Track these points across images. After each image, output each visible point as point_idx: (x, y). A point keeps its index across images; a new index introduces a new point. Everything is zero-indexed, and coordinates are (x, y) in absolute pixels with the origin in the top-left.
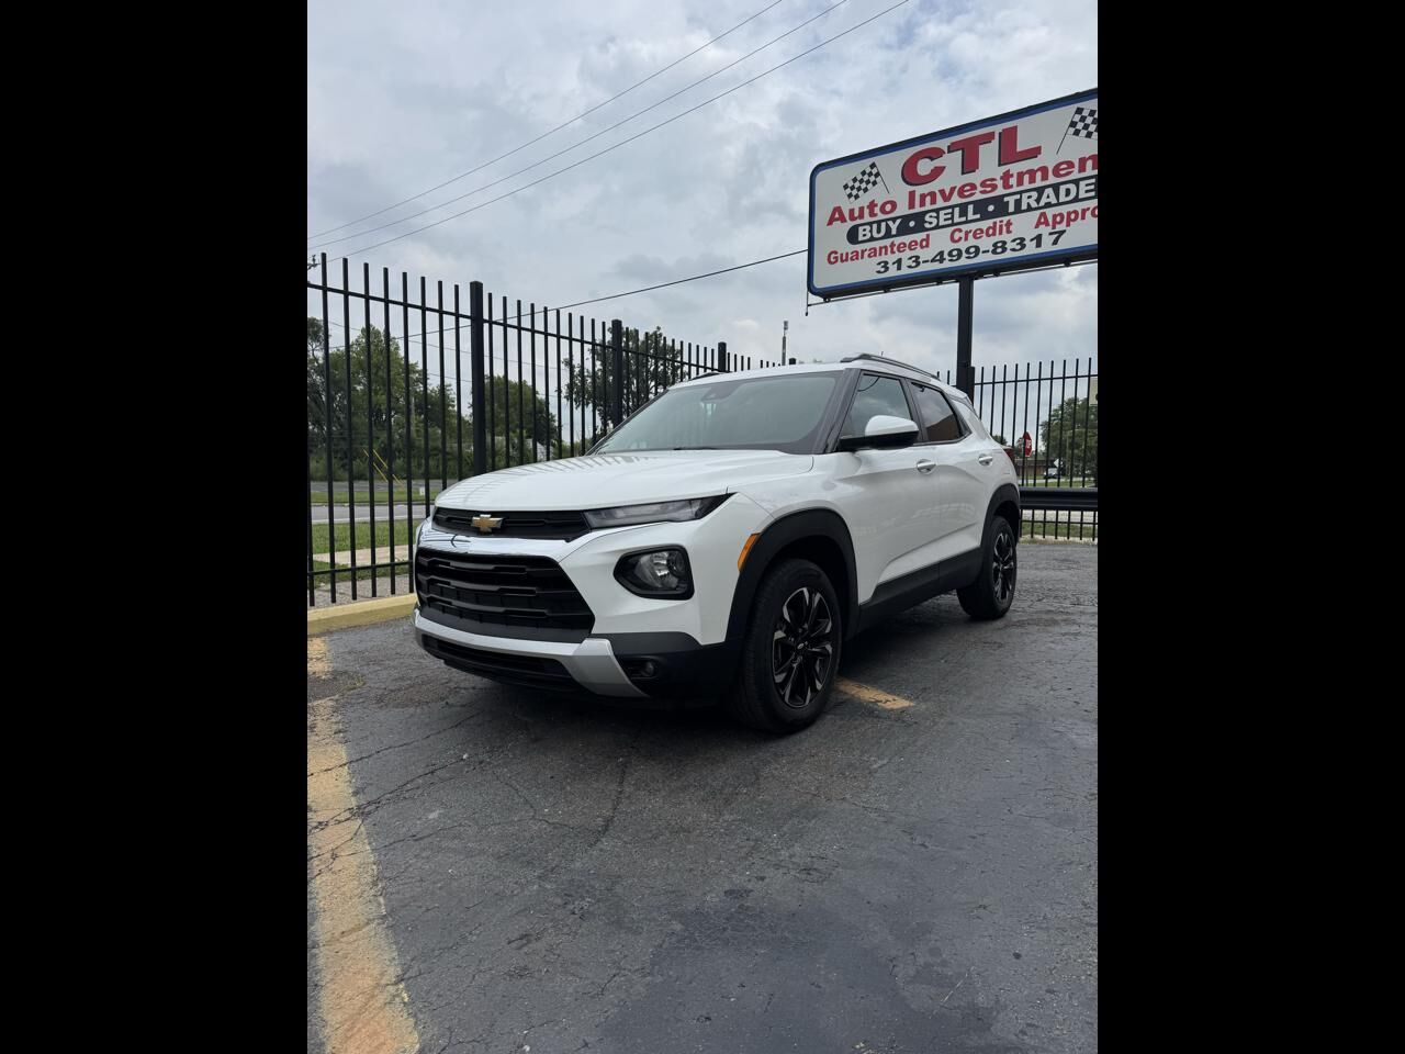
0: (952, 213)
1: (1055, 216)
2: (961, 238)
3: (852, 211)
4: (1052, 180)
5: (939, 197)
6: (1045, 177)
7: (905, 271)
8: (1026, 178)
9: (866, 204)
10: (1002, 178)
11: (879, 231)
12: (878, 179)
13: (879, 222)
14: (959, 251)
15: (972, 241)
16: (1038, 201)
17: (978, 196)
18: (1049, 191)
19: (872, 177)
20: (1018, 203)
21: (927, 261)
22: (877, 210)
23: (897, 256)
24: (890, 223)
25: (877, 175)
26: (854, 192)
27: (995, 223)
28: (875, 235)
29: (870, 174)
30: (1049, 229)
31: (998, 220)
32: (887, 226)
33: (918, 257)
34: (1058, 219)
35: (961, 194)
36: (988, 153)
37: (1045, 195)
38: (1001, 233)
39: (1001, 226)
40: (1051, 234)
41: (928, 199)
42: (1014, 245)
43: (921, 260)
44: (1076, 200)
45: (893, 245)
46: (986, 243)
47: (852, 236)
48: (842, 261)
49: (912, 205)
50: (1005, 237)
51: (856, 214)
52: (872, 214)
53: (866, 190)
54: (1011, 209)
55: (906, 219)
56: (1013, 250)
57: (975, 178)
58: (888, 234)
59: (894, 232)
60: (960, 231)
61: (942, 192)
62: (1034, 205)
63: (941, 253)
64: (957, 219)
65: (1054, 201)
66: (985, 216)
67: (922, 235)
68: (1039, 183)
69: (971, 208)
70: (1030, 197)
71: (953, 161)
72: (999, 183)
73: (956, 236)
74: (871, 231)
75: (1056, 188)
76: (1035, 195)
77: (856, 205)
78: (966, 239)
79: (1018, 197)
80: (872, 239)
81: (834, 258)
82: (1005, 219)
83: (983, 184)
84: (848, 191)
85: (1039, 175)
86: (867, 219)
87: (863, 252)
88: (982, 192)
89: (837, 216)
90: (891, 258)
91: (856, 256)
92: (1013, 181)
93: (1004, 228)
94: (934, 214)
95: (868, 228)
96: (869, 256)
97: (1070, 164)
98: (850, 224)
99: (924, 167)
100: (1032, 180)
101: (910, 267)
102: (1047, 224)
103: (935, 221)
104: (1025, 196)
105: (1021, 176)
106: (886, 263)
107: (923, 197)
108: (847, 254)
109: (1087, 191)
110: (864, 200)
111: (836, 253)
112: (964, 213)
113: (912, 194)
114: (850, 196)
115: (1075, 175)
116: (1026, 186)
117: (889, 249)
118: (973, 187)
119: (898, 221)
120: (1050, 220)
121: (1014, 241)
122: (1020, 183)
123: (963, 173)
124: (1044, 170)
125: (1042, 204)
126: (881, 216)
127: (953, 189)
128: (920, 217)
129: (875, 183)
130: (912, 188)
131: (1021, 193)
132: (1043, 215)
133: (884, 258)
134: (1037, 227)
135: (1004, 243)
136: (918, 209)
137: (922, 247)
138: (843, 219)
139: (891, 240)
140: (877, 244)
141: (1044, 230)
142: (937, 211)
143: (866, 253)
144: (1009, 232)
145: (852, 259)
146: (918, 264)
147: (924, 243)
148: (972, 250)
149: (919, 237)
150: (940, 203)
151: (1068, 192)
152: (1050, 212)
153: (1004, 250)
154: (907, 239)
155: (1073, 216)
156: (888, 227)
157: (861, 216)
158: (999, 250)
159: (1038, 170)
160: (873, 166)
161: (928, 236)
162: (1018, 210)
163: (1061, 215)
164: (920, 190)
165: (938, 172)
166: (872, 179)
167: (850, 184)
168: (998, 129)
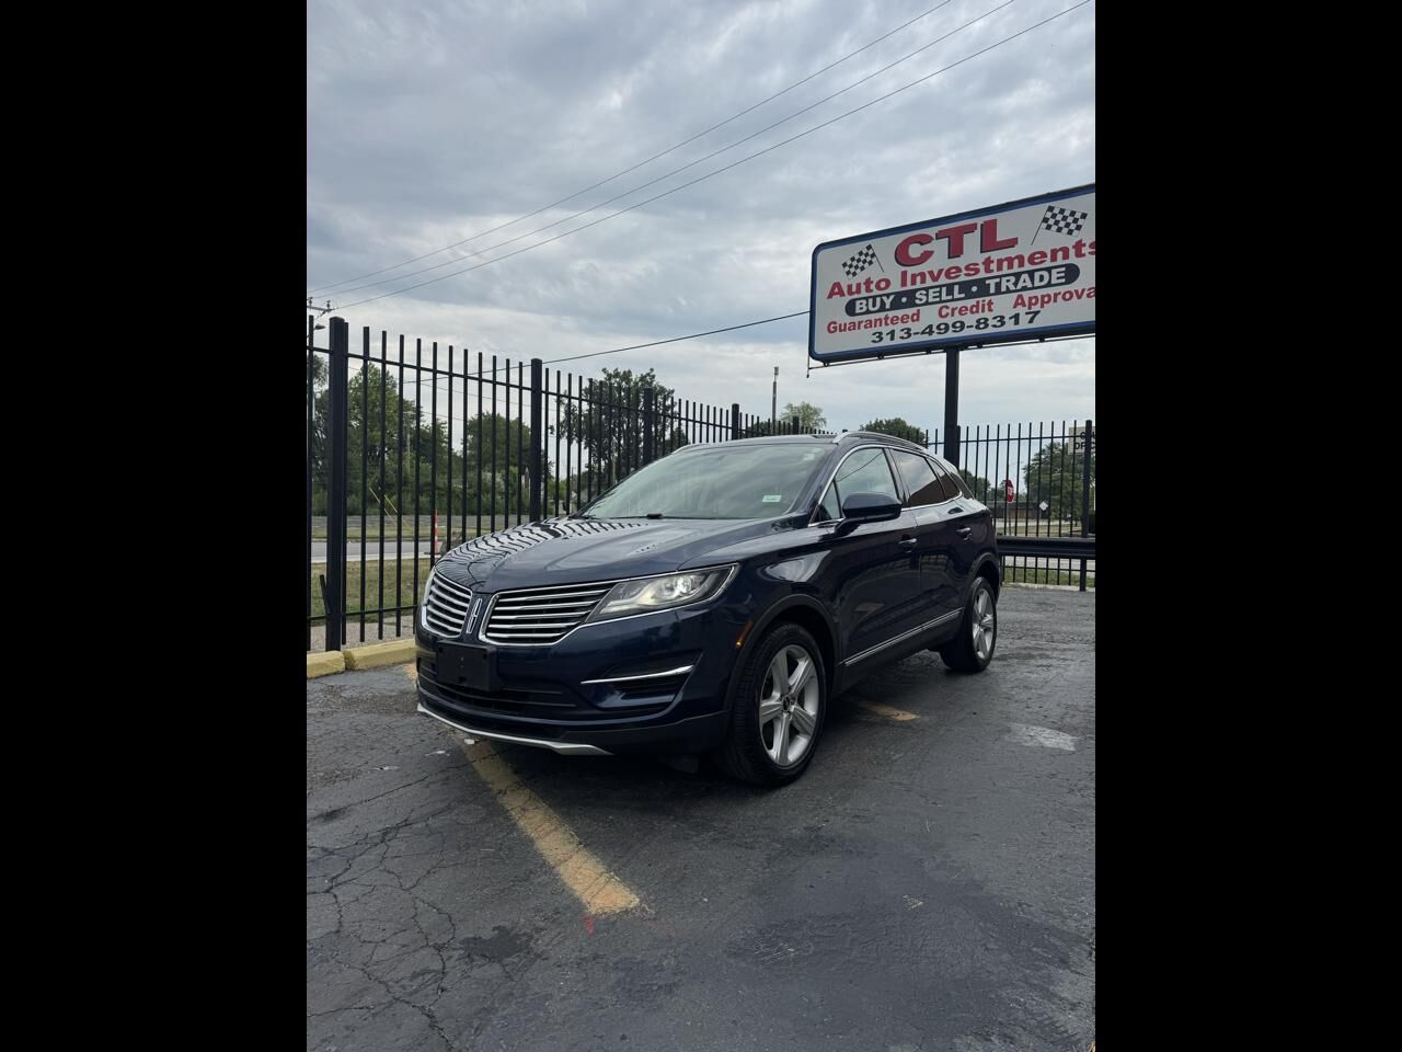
0: (940, 292)
1: (1030, 299)
2: (947, 314)
3: (850, 287)
4: (1028, 267)
5: (928, 278)
6: (1021, 264)
7: (897, 341)
8: (1005, 264)
9: (862, 281)
10: (983, 263)
11: (874, 305)
12: (874, 260)
13: (874, 298)
14: (946, 325)
15: (957, 317)
16: (1016, 284)
17: (963, 278)
18: (1025, 276)
19: (868, 258)
20: (998, 285)
21: (917, 333)
22: (873, 286)
23: (891, 327)
24: (885, 298)
25: (873, 255)
26: (852, 270)
27: (978, 302)
28: (871, 308)
29: (867, 255)
30: (1026, 309)
31: (980, 299)
32: (882, 301)
33: (909, 330)
34: (1034, 301)
35: (948, 275)
36: (972, 242)
37: (1022, 280)
38: (983, 311)
39: (983, 305)
40: (1027, 313)
41: (918, 279)
42: (995, 322)
43: (912, 332)
44: (1049, 285)
45: (886, 318)
46: (970, 319)
47: (850, 309)
48: (841, 331)
49: (904, 283)
50: (987, 314)
51: (854, 289)
52: (868, 290)
53: (863, 268)
54: (992, 290)
55: (899, 295)
56: (995, 326)
57: (961, 262)
58: (883, 308)
59: (888, 306)
60: (947, 307)
61: (931, 273)
62: (1012, 288)
63: (930, 327)
64: (944, 297)
65: (1030, 285)
66: (970, 296)
67: (914, 310)
68: (1016, 269)
69: (956, 288)
70: (1008, 281)
71: (940, 247)
72: (982, 267)
73: (944, 312)
74: (867, 305)
75: (1031, 274)
76: (1013, 279)
77: (854, 281)
78: (953, 315)
79: (998, 280)
80: (868, 312)
81: (833, 328)
82: (987, 299)
83: (967, 268)
84: (847, 269)
85: (1016, 262)
86: (864, 294)
87: (860, 323)
88: (966, 275)
89: (836, 290)
90: (885, 330)
91: (853, 326)
92: (993, 266)
93: (986, 307)
94: (924, 292)
95: (864, 302)
96: (865, 327)
97: (1044, 255)
98: (848, 298)
99: (915, 251)
100: (1010, 266)
101: (902, 338)
102: (1023, 304)
103: (924, 298)
104: (1004, 279)
105: (1000, 262)
106: (880, 333)
107: (914, 277)
108: (845, 324)
109: (1058, 278)
110: (861, 277)
111: (835, 323)
112: (950, 291)
113: (904, 274)
114: (848, 273)
115: (1048, 263)
116: (1005, 271)
117: (883, 321)
118: (958, 269)
119: (892, 297)
120: (1027, 303)
121: (995, 318)
122: (1000, 268)
123: (949, 257)
124: (1021, 258)
125: (1019, 287)
126: (876, 292)
127: (940, 271)
128: (911, 294)
129: (870, 263)
130: (904, 269)
131: (1000, 277)
132: (1020, 297)
133: (878, 329)
134: (1015, 307)
135: (986, 320)
136: (909, 287)
137: (913, 321)
138: (841, 293)
139: (885, 313)
140: (872, 317)
141: (1021, 310)
142: (927, 289)
143: (863, 325)
144: (990, 310)
145: (850, 329)
146: (910, 335)
147: (915, 317)
148: (958, 325)
149: (910, 311)
150: (929, 282)
151: (1042, 278)
152: (1026, 295)
153: (986, 326)
154: (900, 313)
155: (1046, 299)
156: (883, 303)
157: (858, 291)
158: (982, 326)
159: (1016, 258)
160: (869, 247)
161: (918, 311)
162: (998, 291)
163: (1036, 297)
164: (911, 270)
165: (927, 255)
166: (868, 259)
167: (849, 263)
168: (980, 221)
